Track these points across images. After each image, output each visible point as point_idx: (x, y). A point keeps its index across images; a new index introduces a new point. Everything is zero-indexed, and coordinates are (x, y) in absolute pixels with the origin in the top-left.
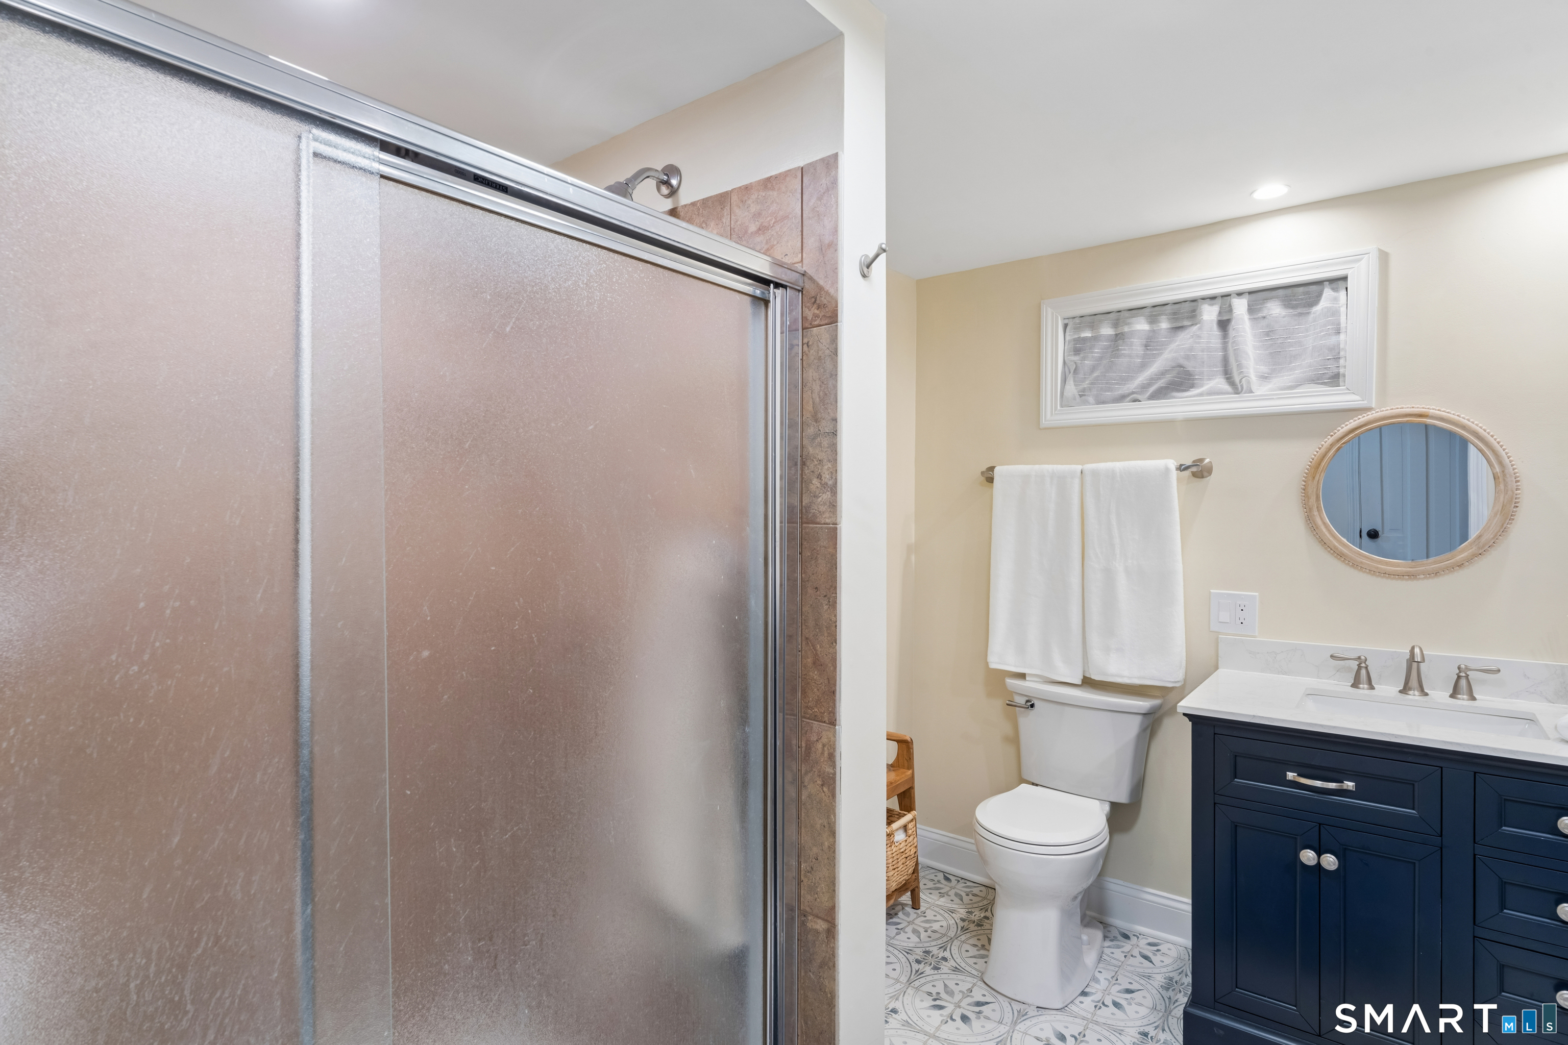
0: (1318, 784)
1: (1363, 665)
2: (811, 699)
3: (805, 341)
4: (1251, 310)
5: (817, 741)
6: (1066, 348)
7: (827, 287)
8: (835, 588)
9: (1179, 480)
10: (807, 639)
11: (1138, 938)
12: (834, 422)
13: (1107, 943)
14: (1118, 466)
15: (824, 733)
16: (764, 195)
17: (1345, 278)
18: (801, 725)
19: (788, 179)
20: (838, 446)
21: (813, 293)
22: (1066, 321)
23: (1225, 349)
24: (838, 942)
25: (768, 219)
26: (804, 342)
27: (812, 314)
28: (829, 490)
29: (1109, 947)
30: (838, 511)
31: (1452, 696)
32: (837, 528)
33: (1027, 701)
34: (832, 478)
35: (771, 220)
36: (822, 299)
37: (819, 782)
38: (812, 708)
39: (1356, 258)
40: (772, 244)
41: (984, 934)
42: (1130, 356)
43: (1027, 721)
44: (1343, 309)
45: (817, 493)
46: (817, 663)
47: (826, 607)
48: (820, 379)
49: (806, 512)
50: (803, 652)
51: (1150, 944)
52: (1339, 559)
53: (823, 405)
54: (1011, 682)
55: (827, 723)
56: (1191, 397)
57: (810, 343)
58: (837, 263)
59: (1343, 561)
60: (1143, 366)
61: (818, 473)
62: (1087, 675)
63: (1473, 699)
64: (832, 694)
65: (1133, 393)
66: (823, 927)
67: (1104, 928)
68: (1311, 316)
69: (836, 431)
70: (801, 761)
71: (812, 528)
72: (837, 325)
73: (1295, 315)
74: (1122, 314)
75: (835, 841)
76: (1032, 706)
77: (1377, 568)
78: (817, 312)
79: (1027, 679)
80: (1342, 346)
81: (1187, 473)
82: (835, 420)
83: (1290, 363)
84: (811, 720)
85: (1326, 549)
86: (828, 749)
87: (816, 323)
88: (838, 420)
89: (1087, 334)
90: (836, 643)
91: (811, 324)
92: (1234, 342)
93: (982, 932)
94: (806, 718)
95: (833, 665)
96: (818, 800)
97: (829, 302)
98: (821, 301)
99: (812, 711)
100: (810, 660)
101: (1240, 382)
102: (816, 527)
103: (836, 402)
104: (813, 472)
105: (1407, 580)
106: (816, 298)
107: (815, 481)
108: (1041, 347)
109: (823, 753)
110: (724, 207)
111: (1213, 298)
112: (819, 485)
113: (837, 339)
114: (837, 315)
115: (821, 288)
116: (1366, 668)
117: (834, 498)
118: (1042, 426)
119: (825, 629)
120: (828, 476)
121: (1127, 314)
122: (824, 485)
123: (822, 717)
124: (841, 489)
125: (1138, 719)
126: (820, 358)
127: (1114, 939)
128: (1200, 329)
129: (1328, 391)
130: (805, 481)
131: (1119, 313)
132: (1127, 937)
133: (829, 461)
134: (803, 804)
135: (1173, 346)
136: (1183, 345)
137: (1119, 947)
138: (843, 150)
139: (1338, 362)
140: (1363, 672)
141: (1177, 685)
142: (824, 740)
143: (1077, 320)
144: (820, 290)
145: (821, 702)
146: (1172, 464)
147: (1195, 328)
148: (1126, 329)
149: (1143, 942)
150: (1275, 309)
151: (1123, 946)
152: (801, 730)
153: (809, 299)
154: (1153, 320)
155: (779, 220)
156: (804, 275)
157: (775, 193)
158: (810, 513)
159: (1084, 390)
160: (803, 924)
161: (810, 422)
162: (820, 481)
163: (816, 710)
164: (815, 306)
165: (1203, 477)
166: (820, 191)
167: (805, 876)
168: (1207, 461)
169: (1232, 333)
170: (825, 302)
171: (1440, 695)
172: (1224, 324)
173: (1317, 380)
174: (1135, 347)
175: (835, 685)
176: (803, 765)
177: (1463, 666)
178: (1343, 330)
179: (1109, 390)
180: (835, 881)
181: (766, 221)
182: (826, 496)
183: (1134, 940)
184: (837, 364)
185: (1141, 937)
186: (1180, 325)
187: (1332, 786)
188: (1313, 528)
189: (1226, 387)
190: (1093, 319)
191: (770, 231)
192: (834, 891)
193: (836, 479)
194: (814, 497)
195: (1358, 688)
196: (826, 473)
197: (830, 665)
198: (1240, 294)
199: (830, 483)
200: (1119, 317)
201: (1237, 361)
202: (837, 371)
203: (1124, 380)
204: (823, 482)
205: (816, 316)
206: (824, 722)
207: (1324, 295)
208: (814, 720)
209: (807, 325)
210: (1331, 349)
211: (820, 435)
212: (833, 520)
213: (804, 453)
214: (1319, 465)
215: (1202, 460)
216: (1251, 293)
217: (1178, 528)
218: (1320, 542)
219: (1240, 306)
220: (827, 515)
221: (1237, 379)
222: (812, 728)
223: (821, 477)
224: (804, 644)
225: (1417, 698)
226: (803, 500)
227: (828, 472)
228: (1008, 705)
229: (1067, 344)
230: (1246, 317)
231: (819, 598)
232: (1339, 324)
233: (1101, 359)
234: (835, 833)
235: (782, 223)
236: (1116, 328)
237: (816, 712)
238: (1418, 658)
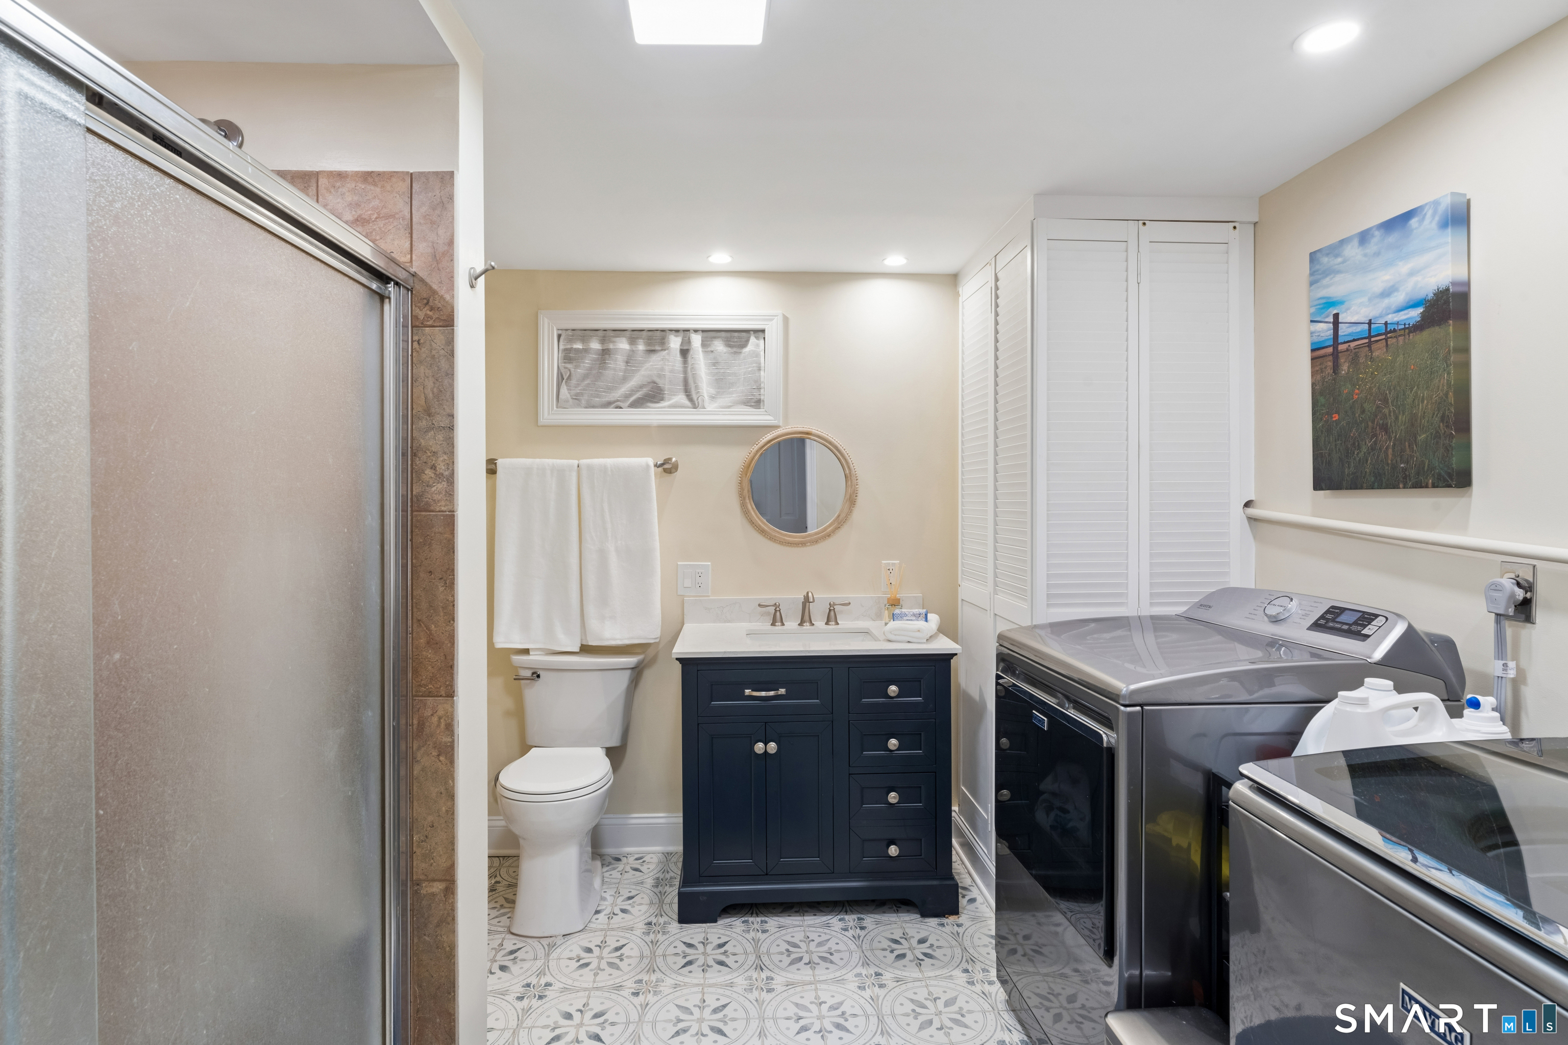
0: (763, 694)
1: (778, 609)
2: (424, 677)
3: (416, 338)
4: (704, 345)
5: (432, 715)
6: (560, 355)
7: (442, 292)
8: (453, 570)
9: (656, 474)
10: (419, 621)
11: (627, 857)
12: (451, 418)
13: (605, 869)
14: (609, 462)
15: (439, 706)
16: (363, 187)
17: (763, 331)
18: (412, 704)
19: (394, 180)
20: (455, 439)
21: (425, 295)
22: (560, 332)
23: (685, 372)
24: (457, 895)
25: (369, 212)
26: (414, 339)
27: (424, 314)
28: (445, 480)
29: (607, 871)
30: (455, 500)
31: (827, 624)
32: (454, 515)
33: (533, 673)
34: (448, 469)
35: (373, 214)
36: (436, 302)
37: (435, 753)
38: (425, 686)
39: (770, 318)
40: (374, 238)
41: (499, 896)
42: (615, 369)
43: (533, 694)
44: (762, 353)
45: (431, 483)
46: (432, 642)
47: (441, 589)
48: (433, 376)
49: (418, 500)
50: (414, 634)
51: (637, 859)
52: (761, 534)
53: (438, 401)
54: (518, 659)
55: (443, 697)
56: (661, 408)
57: (422, 341)
58: (453, 272)
59: (764, 536)
60: (625, 379)
61: (432, 464)
62: (584, 643)
63: (837, 624)
64: (450, 668)
65: (618, 401)
66: (440, 887)
67: (601, 858)
68: (742, 356)
69: (453, 426)
70: (413, 738)
71: (425, 516)
72: (453, 329)
73: (732, 353)
74: (608, 332)
75: (454, 804)
76: (538, 676)
77: (784, 539)
78: (429, 312)
79: (531, 653)
80: (762, 380)
81: (660, 469)
82: (452, 416)
83: (729, 388)
84: (425, 697)
85: (754, 527)
86: (445, 720)
87: (428, 323)
88: (455, 416)
89: (579, 346)
90: (454, 621)
91: (422, 323)
92: (692, 368)
93: (497, 895)
94: (418, 696)
95: (450, 642)
96: (433, 770)
97: (444, 306)
98: (434, 304)
99: (425, 688)
100: (423, 641)
101: (697, 400)
102: (430, 515)
103: (453, 399)
104: (425, 463)
105: (800, 547)
106: (429, 300)
107: (429, 472)
108: (539, 354)
109: (438, 726)
110: (309, 186)
111: (677, 331)
112: (433, 475)
113: (453, 342)
114: (453, 320)
115: (434, 292)
116: (780, 611)
117: (451, 487)
118: (540, 424)
119: (441, 609)
120: (443, 468)
121: (612, 334)
122: (440, 476)
123: (437, 692)
124: (458, 479)
125: (629, 672)
126: (433, 357)
127: (609, 864)
128: (668, 354)
129: (754, 412)
130: (416, 472)
131: (605, 332)
132: (618, 860)
133: (445, 453)
134: (416, 779)
135: (648, 365)
136: (655, 365)
137: (614, 869)
138: (458, 170)
139: (760, 391)
140: (778, 613)
141: (657, 640)
142: (441, 712)
143: (570, 333)
144: (434, 293)
145: (437, 678)
146: (651, 462)
147: (665, 353)
148: (611, 346)
149: (631, 859)
150: (719, 346)
151: (618, 867)
152: (412, 708)
153: (421, 299)
154: (632, 341)
155: (383, 217)
156: (413, 275)
157: (378, 190)
158: (423, 501)
159: (577, 395)
160: (416, 893)
161: (422, 415)
162: (434, 471)
163: (430, 686)
164: (427, 307)
165: (671, 473)
166: (433, 201)
167: (418, 846)
168: (674, 460)
169: (689, 359)
170: (439, 305)
171: (820, 624)
172: (684, 353)
173: (746, 403)
174: (617, 363)
175: (453, 659)
176: (415, 742)
177: (832, 603)
178: (762, 368)
179: (598, 396)
180: (454, 840)
181: (366, 214)
182: (442, 486)
183: (624, 860)
184: (453, 365)
185: (629, 856)
186: (653, 348)
187: (772, 693)
188: (746, 512)
189: (687, 402)
190: (585, 334)
191: (371, 225)
192: (453, 850)
193: (453, 470)
194: (427, 486)
195: (775, 625)
196: (442, 464)
197: (446, 642)
198: (696, 331)
199: (446, 473)
200: (607, 335)
201: (695, 383)
202: (453, 371)
203: (610, 389)
204: (438, 473)
205: (428, 317)
206: (441, 696)
207: (751, 341)
208: (429, 696)
209: (417, 324)
210: (756, 382)
211: (434, 429)
212: (450, 508)
213: (414, 445)
214: (750, 465)
215: (670, 459)
216: (704, 331)
217: (656, 514)
218: (750, 522)
219: (696, 340)
220: (443, 503)
221: (695, 397)
222: (425, 705)
223: (436, 467)
224: (415, 626)
225: (808, 627)
226: (414, 489)
227: (444, 463)
228: (515, 679)
229: (560, 352)
230: (700, 349)
231: (434, 581)
232: (760, 364)
233: (590, 369)
234: (454, 796)
235: (387, 221)
236: (603, 344)
237: (431, 688)
238: (811, 600)
